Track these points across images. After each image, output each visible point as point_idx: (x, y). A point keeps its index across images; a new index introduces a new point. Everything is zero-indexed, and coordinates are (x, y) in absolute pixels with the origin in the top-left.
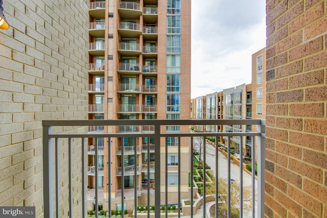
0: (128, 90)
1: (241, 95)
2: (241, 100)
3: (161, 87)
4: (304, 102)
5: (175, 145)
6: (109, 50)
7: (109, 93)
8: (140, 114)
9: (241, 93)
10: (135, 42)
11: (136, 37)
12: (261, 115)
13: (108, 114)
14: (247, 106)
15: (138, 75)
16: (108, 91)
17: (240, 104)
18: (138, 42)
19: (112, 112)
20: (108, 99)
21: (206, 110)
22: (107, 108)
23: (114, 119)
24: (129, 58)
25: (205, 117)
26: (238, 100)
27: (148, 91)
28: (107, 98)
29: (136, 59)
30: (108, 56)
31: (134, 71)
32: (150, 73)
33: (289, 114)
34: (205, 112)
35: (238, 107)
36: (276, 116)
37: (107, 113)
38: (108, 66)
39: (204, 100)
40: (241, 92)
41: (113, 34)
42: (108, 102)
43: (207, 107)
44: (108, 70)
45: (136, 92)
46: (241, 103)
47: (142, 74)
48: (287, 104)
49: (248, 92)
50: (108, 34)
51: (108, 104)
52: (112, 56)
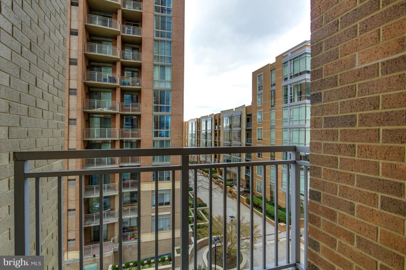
0: (99, 108)
1: (241, 118)
2: (240, 124)
3: (146, 106)
4: (357, 127)
5: (164, 180)
6: (72, 51)
7: (71, 112)
8: (117, 140)
9: (240, 116)
10: (111, 43)
11: (112, 38)
12: (262, 141)
13: (70, 141)
14: (247, 130)
15: (114, 89)
16: (69, 108)
17: (239, 129)
18: (115, 45)
19: (75, 139)
20: (69, 119)
21: (200, 135)
22: (69, 133)
23: (79, 149)
24: (100, 64)
25: (200, 144)
26: (238, 124)
27: (129, 110)
28: (67, 119)
29: (111, 67)
30: (70, 59)
31: (109, 84)
32: (131, 87)
33: (339, 140)
34: (200, 138)
35: (237, 131)
36: (323, 142)
37: (68, 140)
38: (70, 73)
39: (198, 123)
40: (240, 114)
41: (77, 30)
42: (69, 125)
43: (202, 132)
44: (69, 80)
45: (111, 111)
46: (240, 127)
47: (119, 88)
48: (338, 130)
49: (247, 115)
50: (71, 29)
51: (69, 127)
52: (76, 60)
